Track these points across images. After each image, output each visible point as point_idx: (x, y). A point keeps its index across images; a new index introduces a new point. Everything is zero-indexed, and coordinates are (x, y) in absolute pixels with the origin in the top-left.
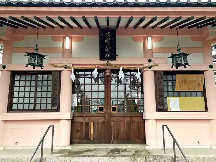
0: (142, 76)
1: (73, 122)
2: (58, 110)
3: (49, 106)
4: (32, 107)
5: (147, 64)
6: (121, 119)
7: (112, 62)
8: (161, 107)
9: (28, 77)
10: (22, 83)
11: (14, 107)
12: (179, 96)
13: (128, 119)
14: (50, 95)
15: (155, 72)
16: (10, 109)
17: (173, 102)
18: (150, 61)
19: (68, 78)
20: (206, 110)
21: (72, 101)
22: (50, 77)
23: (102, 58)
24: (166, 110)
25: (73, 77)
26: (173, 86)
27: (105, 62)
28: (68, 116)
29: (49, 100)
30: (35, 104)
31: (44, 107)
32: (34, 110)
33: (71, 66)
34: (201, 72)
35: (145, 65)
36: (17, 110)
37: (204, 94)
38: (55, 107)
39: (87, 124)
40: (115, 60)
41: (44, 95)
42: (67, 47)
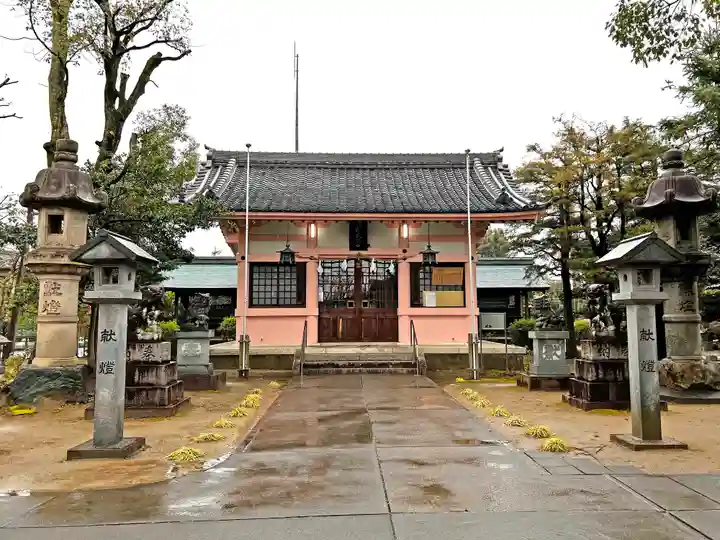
0: (396, 268)
1: (320, 319)
2: (303, 305)
3: (294, 302)
4: (274, 302)
5: (401, 255)
6: (373, 315)
7: (363, 253)
8: (416, 301)
9: (269, 269)
10: (262, 276)
11: (255, 302)
12: (437, 289)
13: (381, 316)
14: (294, 288)
15: (411, 263)
16: (251, 305)
17: (429, 297)
18: (405, 251)
19: (313, 271)
20: (465, 305)
21: (318, 296)
22: (294, 269)
23: (352, 248)
24: (420, 305)
25: (320, 270)
26: (431, 279)
27: (355, 252)
28: (316, 312)
29: (294, 295)
30: (278, 299)
31: (288, 302)
32: (278, 306)
33: (316, 257)
34: (462, 265)
35: (399, 257)
36: (259, 306)
37: (463, 288)
38: (301, 302)
39: (335, 322)
40: (366, 250)
41: (288, 289)
42: (313, 235)
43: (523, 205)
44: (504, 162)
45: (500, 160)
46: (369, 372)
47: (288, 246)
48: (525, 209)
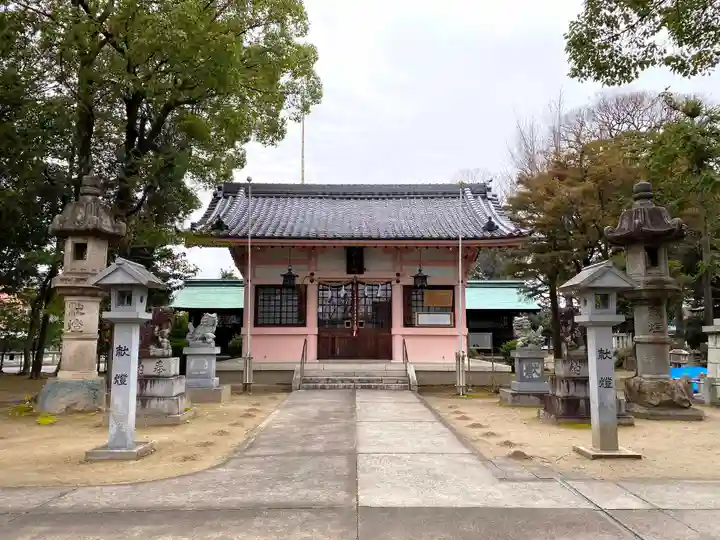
1: (318, 336)
3: (295, 321)
4: (278, 321)
5: (395, 278)
7: (357, 276)
8: (409, 322)
9: (273, 291)
10: (267, 297)
11: (260, 321)
12: (429, 310)
14: (296, 309)
15: (405, 287)
16: (256, 325)
18: (398, 275)
19: (313, 293)
20: (454, 326)
22: (295, 291)
23: (349, 272)
24: (414, 326)
26: (423, 301)
27: (352, 276)
28: (316, 331)
29: (295, 315)
30: (281, 318)
31: (290, 321)
32: (281, 325)
34: (452, 288)
35: (393, 280)
36: (263, 325)
37: (453, 309)
38: (302, 322)
39: (333, 339)
40: (362, 273)
41: (290, 309)
43: (508, 232)
44: (493, 192)
45: (489, 189)
46: (363, 387)
47: (290, 270)
48: (511, 236)
